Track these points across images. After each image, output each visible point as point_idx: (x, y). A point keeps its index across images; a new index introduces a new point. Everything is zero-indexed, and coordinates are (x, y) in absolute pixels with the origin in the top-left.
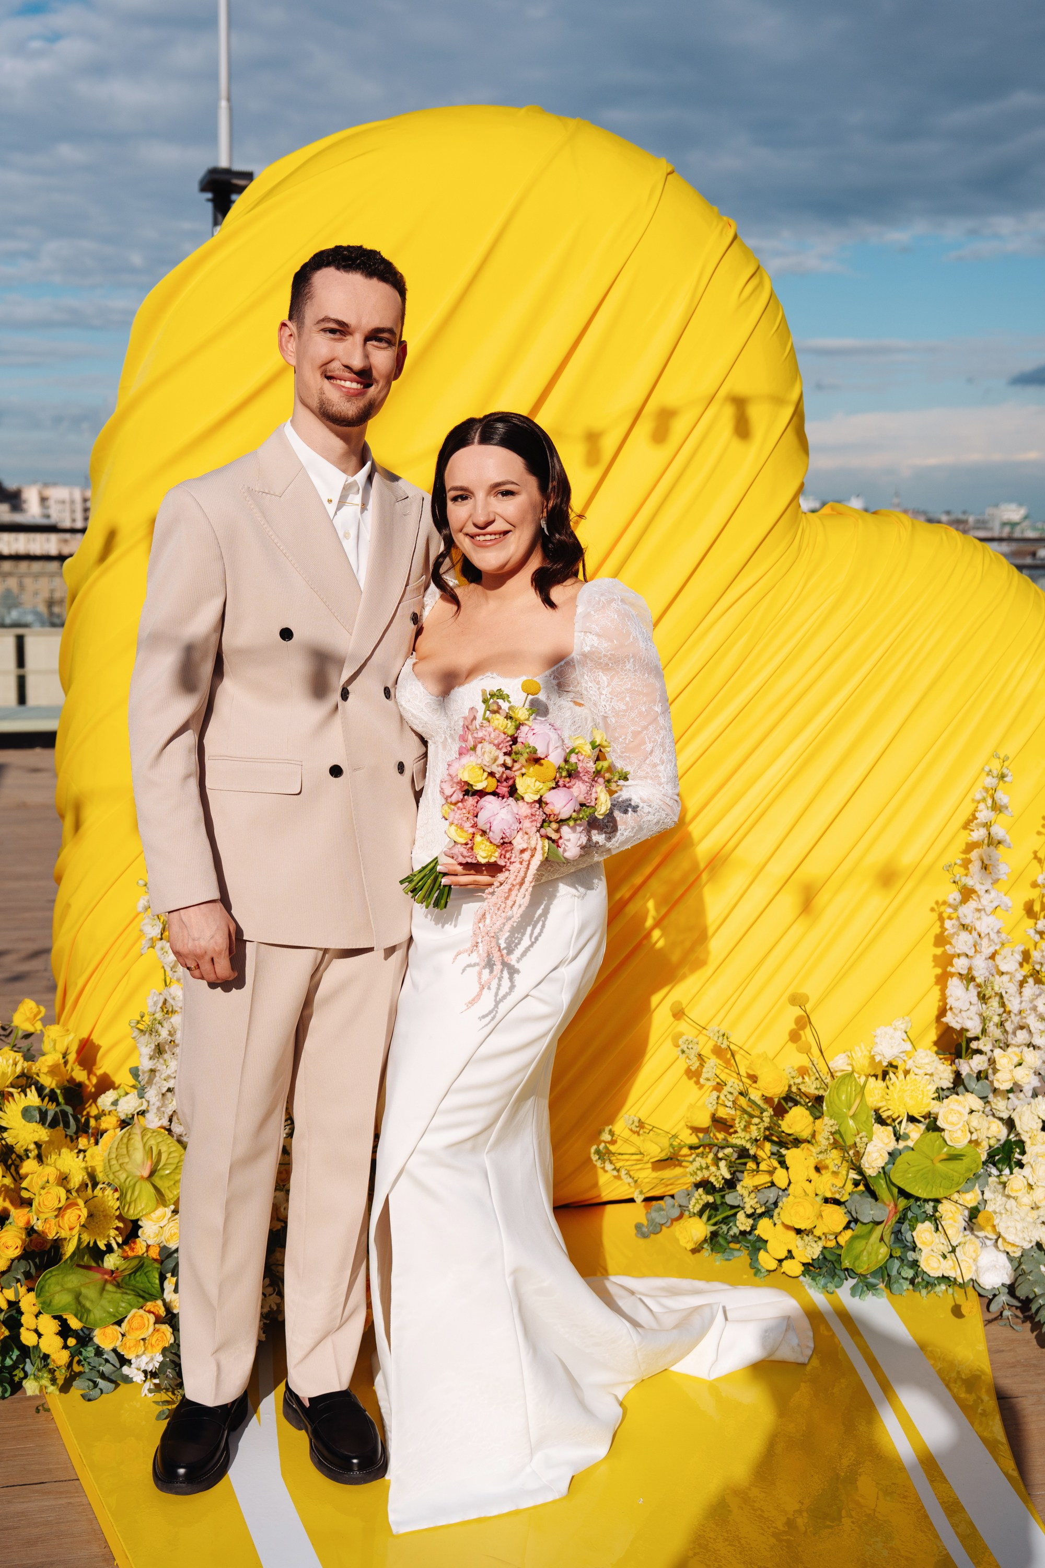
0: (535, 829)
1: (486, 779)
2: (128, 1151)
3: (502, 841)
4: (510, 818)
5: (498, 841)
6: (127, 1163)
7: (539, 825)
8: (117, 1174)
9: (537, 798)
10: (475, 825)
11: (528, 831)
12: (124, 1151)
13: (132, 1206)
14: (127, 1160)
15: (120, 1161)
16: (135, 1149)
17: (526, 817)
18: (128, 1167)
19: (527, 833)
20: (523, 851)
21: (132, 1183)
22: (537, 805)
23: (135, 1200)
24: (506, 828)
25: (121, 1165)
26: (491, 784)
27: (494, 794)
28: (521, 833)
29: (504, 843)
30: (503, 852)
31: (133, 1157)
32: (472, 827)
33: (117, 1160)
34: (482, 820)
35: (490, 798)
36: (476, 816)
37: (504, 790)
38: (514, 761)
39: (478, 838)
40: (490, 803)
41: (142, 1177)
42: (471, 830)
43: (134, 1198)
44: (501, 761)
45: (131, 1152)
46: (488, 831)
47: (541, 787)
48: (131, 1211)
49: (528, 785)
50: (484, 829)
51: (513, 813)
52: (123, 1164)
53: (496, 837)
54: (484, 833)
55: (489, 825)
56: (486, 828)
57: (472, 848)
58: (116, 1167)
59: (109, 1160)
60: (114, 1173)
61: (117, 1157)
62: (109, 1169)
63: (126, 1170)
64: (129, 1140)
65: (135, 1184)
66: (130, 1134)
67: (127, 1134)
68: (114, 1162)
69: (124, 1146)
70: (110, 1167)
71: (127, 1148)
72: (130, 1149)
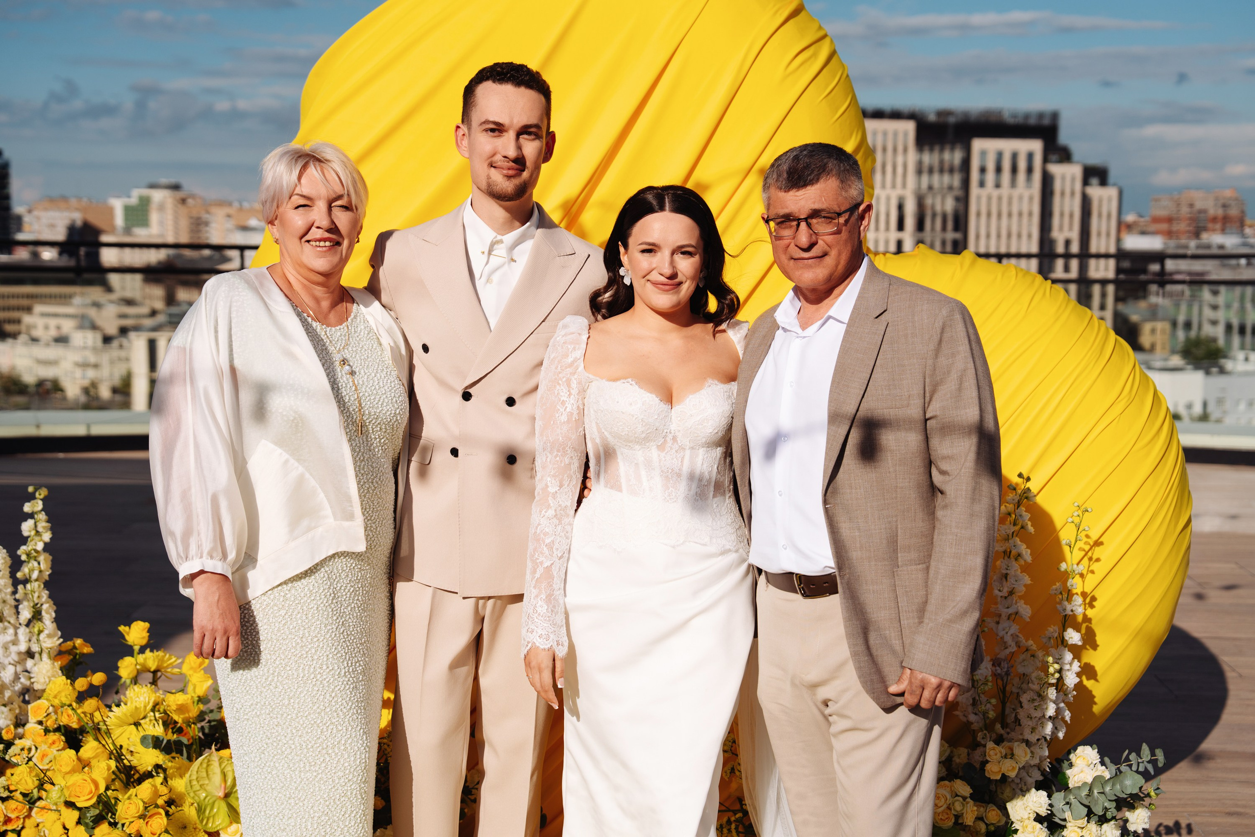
2: (208, 775)
6: (207, 784)
8: (197, 793)
12: (204, 774)
13: (211, 820)
14: (207, 782)
15: (201, 783)
16: (214, 773)
18: (208, 788)
21: (211, 801)
23: (214, 816)
25: (201, 786)
31: (213, 780)
33: (198, 782)
41: (220, 797)
43: (212, 814)
45: (211, 776)
48: (210, 825)
52: (203, 785)
58: (197, 787)
59: (190, 781)
60: (194, 792)
61: (197, 779)
62: (190, 788)
63: (205, 790)
64: (208, 766)
65: (214, 803)
66: (209, 761)
67: (206, 761)
68: (195, 783)
69: (204, 770)
70: (191, 786)
71: (207, 772)
72: (209, 773)
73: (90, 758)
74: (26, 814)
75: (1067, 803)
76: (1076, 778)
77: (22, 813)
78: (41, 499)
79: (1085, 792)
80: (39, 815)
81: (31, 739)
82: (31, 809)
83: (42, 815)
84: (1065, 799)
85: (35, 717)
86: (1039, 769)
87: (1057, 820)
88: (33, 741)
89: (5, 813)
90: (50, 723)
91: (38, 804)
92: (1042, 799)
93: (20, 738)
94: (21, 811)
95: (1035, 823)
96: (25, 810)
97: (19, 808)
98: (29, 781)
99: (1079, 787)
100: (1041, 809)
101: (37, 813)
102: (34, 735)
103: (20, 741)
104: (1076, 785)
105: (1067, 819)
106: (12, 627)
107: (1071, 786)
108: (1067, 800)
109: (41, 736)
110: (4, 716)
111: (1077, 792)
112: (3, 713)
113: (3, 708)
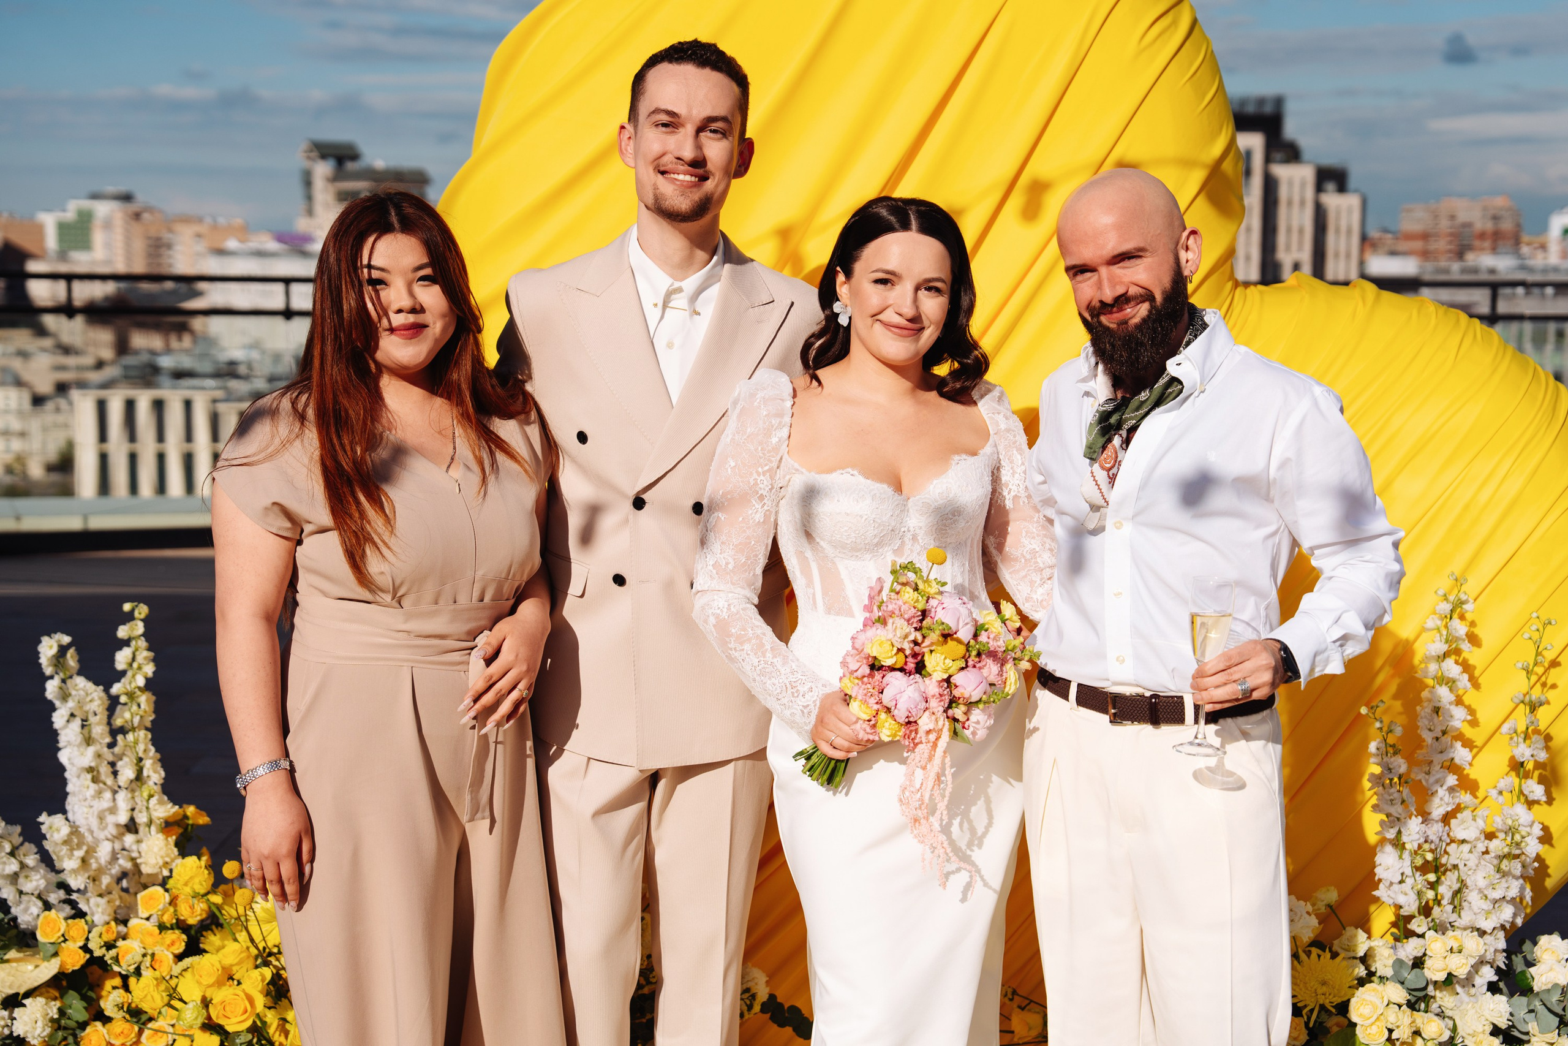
0: (941, 709)
1: (896, 654)
3: (907, 720)
4: (917, 696)
5: (903, 720)
7: (946, 706)
9: (945, 676)
10: (880, 702)
11: (935, 711)
17: (933, 696)
19: (933, 713)
20: (928, 732)
22: (946, 685)
24: (913, 706)
26: (899, 660)
27: (902, 670)
28: (927, 713)
29: (909, 723)
30: (908, 732)
32: (877, 703)
34: (886, 698)
35: (898, 674)
36: (882, 693)
37: (911, 665)
38: (924, 637)
39: (883, 716)
40: (896, 680)
42: (876, 707)
44: (912, 638)
46: (893, 708)
47: (951, 665)
49: (938, 663)
50: (889, 706)
51: (920, 691)
53: (901, 714)
54: (888, 710)
55: (894, 702)
56: (891, 705)
57: (874, 726)
73: (232, 965)
74: (134, 1040)
75: (1531, 1011)
76: (1543, 979)
77: (129, 1039)
78: (142, 620)
79: (1555, 997)
80: (151, 1040)
81: (139, 940)
82: (141, 1032)
83: (155, 1041)
84: (1528, 1005)
85: (147, 909)
86: (1492, 967)
87: (1516, 1033)
88: (142, 942)
89: (108, 1039)
90: (168, 919)
91: (150, 1025)
92: (1502, 1005)
93: (124, 939)
94: (127, 1036)
95: (1492, 1038)
96: (133, 1035)
97: (125, 1032)
98: (157, 997)
99: (1548, 991)
100: (1499, 1019)
101: (148, 1039)
102: (142, 934)
103: (125, 942)
104: (1544, 988)
105: (1531, 1032)
107: (1536, 989)
108: (1531, 1007)
109: (152, 935)
110: (100, 910)
111: (1544, 997)
112: (98, 906)
113: (99, 899)
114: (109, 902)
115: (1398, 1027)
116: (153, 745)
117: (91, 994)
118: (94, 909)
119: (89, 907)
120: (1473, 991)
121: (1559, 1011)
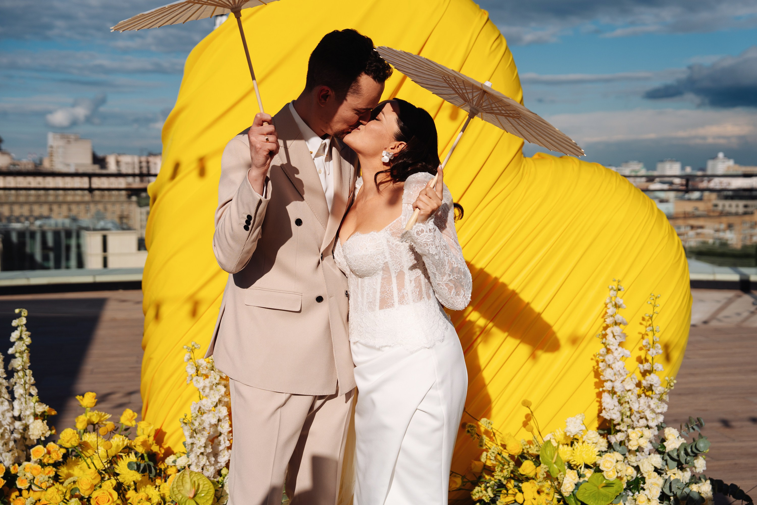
58: (176, 492)
59: (173, 488)
60: (175, 495)
61: (177, 486)
62: (172, 493)
63: (181, 493)
64: (183, 478)
65: (186, 501)
66: (183, 475)
67: (182, 475)
68: (175, 489)
69: (181, 481)
70: (173, 491)
71: (182, 482)
72: (183, 482)
75: (664, 460)
76: (669, 446)
78: (25, 317)
79: (675, 453)
81: (29, 472)
85: (35, 457)
88: (31, 473)
90: (46, 461)
99: (673, 451)
102: (31, 469)
104: (670, 450)
106: (6, 401)
107: (667, 451)
110: (8, 459)
111: (671, 453)
112: (6, 457)
113: (7, 454)
114: (12, 454)
115: (620, 471)
116: (33, 376)
117: (6, 500)
118: (5, 458)
119: (3, 458)
120: (643, 454)
121: (676, 458)
